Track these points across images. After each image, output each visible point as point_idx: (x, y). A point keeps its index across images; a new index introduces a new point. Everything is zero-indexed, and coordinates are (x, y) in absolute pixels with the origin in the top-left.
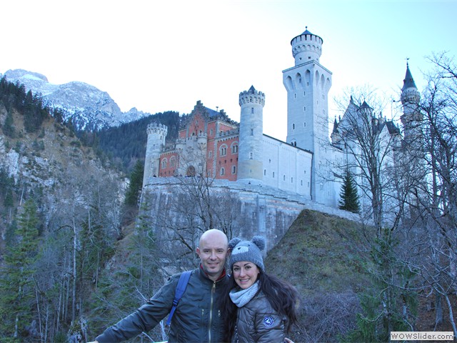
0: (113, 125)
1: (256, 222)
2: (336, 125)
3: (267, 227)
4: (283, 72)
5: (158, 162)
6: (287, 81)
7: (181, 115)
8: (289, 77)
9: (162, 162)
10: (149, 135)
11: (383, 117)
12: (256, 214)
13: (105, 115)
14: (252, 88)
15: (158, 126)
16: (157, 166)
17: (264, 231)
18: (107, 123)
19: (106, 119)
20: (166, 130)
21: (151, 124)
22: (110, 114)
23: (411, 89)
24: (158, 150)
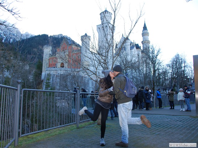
0: (17, 40)
1: (88, 84)
2: (117, 45)
3: (92, 85)
4: (97, 26)
5: (48, 60)
6: (98, 29)
7: (49, 36)
8: (99, 28)
9: (50, 61)
10: (44, 50)
11: (135, 42)
12: (88, 81)
13: (14, 35)
14: (86, 34)
15: (48, 46)
16: (48, 62)
17: (91, 87)
18: (14, 39)
19: (14, 37)
20: (51, 48)
21: (45, 46)
22: (16, 35)
23: (146, 31)
24: (48, 56)
